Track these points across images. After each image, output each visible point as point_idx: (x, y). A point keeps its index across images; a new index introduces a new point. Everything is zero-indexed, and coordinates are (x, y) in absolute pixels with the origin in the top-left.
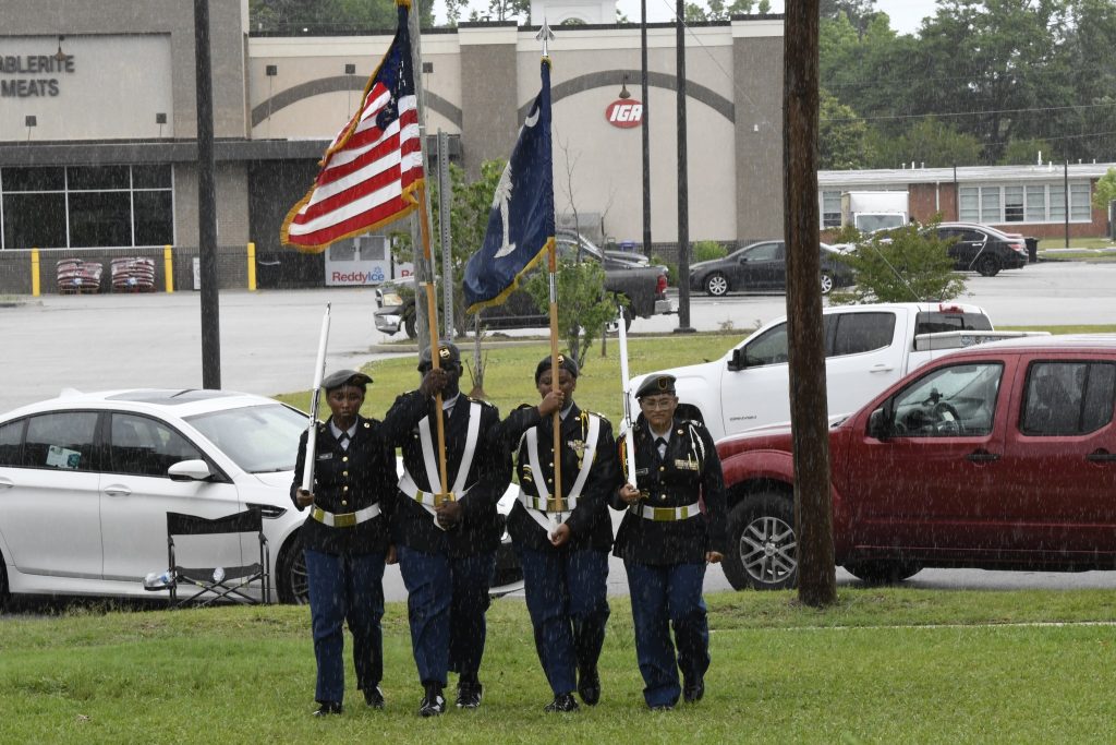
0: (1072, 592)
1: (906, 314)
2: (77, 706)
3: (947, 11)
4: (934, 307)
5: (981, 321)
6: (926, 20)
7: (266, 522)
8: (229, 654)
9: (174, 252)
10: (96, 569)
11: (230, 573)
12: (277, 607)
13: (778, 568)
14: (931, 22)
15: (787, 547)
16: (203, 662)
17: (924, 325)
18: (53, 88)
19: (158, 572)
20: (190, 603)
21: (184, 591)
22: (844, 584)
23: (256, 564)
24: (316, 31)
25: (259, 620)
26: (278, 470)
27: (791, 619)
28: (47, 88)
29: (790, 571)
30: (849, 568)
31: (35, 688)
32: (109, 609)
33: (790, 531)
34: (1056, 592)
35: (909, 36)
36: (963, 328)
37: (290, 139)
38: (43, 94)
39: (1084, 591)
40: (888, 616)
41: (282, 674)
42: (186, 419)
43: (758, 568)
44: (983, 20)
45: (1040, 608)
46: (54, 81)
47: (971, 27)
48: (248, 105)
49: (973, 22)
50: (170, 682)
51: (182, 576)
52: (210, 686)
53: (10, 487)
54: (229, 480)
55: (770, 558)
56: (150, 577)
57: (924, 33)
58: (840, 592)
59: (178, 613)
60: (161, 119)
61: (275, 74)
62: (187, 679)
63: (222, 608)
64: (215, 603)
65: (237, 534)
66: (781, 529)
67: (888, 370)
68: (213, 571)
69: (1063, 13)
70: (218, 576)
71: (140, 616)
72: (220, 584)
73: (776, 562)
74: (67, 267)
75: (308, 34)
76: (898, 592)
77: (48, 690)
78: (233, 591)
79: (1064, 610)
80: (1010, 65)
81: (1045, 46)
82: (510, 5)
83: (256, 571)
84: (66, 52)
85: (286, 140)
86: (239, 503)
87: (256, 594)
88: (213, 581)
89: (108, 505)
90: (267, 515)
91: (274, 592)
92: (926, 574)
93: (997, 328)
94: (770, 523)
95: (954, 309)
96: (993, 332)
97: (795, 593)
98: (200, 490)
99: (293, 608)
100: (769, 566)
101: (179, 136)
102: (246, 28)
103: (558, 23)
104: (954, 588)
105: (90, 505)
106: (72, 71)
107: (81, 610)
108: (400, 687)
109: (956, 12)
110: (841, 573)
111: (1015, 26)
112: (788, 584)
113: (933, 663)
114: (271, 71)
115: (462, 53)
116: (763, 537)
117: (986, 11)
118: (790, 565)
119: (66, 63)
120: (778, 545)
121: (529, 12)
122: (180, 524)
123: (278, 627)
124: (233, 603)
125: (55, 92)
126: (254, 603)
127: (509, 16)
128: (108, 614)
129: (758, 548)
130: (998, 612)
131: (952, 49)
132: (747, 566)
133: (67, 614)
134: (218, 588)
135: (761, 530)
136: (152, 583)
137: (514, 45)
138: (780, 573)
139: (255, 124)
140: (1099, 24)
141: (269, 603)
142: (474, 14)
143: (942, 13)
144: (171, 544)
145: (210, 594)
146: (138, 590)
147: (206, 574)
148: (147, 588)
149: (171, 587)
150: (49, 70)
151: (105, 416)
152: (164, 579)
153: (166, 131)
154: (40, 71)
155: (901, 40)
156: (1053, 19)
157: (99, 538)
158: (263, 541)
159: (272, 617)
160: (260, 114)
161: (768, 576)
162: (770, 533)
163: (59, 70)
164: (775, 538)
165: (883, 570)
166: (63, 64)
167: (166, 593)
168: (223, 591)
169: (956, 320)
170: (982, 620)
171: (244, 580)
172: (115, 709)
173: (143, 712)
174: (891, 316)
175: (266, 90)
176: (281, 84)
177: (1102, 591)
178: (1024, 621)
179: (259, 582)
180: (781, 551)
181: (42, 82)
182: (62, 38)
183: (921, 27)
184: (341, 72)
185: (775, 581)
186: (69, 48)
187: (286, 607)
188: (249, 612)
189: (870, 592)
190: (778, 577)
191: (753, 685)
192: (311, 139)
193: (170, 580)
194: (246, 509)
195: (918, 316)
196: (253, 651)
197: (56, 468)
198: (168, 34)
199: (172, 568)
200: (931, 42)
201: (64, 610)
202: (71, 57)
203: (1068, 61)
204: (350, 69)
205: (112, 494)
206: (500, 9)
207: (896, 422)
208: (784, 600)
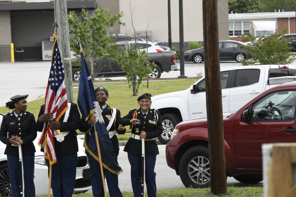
1: (264, 69)
13: (204, 178)
15: (208, 169)
29: (209, 179)
33: (208, 162)
43: (195, 178)
55: (201, 174)
66: (205, 162)
67: (257, 93)
73: (203, 176)
94: (201, 159)
97: (209, 189)
100: (200, 177)
112: (207, 185)
116: (198, 165)
118: (209, 177)
120: (204, 168)
129: (196, 169)
132: (191, 177)
135: (197, 162)
138: (205, 180)
161: (200, 181)
162: (201, 163)
164: (203, 165)
169: (285, 71)
180: (205, 171)
185: (203, 184)
190: (204, 182)
207: (254, 116)
208: (205, 192)
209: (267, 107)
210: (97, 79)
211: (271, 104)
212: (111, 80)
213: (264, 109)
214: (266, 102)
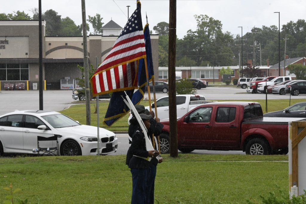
0: (226, 155)
1: (188, 97)
2: (22, 176)
3: (189, 34)
4: (194, 96)
5: (203, 99)
6: (185, 36)
7: (58, 138)
8: (53, 166)
9: (29, 81)
10: (22, 148)
11: (51, 149)
12: (61, 156)
13: (165, 149)
14: (186, 37)
15: (167, 145)
16: (48, 167)
17: (192, 99)
18: (4, 47)
19: (35, 149)
20: (42, 155)
21: (41, 153)
22: (180, 153)
23: (56, 147)
24: (59, 36)
25: (57, 159)
26: (61, 128)
27: (169, 160)
28: (3, 47)
29: (168, 150)
30: (180, 150)
31: (14, 172)
32: (26, 156)
33: (168, 142)
34: (223, 155)
35: (181, 39)
36: (200, 100)
37: (54, 58)
38: (2, 48)
39: (229, 155)
40: (188, 160)
41: (65, 170)
42: (42, 117)
43: (161, 149)
44: (196, 36)
45: (220, 158)
46: (4, 46)
47: (194, 38)
48: (45, 51)
49: (194, 37)
50: (42, 171)
51: (41, 149)
52: (50, 172)
53: (4, 130)
54: (50, 130)
55: (163, 147)
56: (34, 149)
57: (184, 39)
58: (179, 155)
59: (40, 157)
60: (27, 54)
61: (51, 45)
62: (45, 171)
63: (49, 156)
64: (47, 155)
65: (52, 141)
66: (166, 141)
67: (184, 109)
68: (47, 148)
69: (213, 35)
70: (48, 149)
71: (32, 158)
72: (48, 151)
73: (164, 148)
74: (7, 85)
75: (58, 37)
76: (191, 155)
77: (16, 173)
78: (51, 153)
79: (225, 159)
80: (202, 46)
81: (209, 42)
82: (98, 31)
83: (56, 148)
84: (7, 40)
85: (53, 59)
86: (52, 134)
87: (56, 153)
88: (47, 150)
89: (25, 134)
90: (59, 137)
91: (60, 153)
92: (195, 151)
93: (207, 100)
94: (163, 140)
95: (198, 96)
96: (206, 101)
97: (169, 155)
98: (44, 131)
99: (64, 156)
100: (163, 149)
101: (30, 58)
102: (45, 35)
103: (109, 35)
104: (202, 154)
105: (21, 134)
106: (8, 44)
107: (20, 156)
108: (90, 173)
109: (191, 35)
110: (179, 151)
111: (204, 37)
112: (167, 153)
113: (201, 169)
114: (50, 44)
115: (90, 41)
116: (162, 143)
117: (197, 35)
118: (167, 149)
119: (7, 42)
120: (165, 145)
121: (102, 33)
122: (40, 138)
123: (61, 160)
124: (51, 155)
125: (4, 48)
126: (55, 155)
127: (98, 34)
128: (25, 157)
129: (161, 145)
130: (211, 159)
131: (190, 42)
133: (17, 157)
134: (48, 152)
136: (34, 151)
137: (101, 40)
138: (165, 150)
139: (46, 55)
140: (220, 37)
141: (59, 155)
142: (91, 33)
143: (188, 35)
144: (38, 143)
145: (46, 153)
146: (31, 152)
147: (46, 149)
148: (33, 152)
149: (38, 152)
150: (3, 43)
151: (24, 116)
152: (37, 150)
153: (27, 57)
154: (1, 43)
155: (180, 40)
156: (211, 37)
157: (23, 141)
158: (57, 142)
159: (61, 158)
160: (47, 53)
161: (163, 151)
162: (163, 142)
163: (5, 44)
164: (164, 143)
165: (187, 150)
166: (6, 42)
167: (37, 153)
168: (49, 153)
169: (198, 98)
170: (208, 161)
171: (54, 150)
172: (31, 177)
173: (37, 177)
174: (185, 97)
175: (48, 48)
176: (52, 47)
177: (232, 155)
178: (217, 161)
179: (56, 151)
180: (166, 146)
181: (2, 46)
182: (6, 37)
183: (184, 37)
184: (64, 45)
185: (164, 152)
186: (7, 39)
187: (62, 156)
188: (55, 157)
189: (185, 154)
190: (165, 151)
191: (164, 174)
192: (58, 59)
193: (38, 150)
194: (54, 136)
195: (191, 97)
196: (58, 165)
197: (14, 126)
198: (28, 36)
199: (39, 148)
200: (186, 41)
201: (16, 156)
202: (8, 41)
203: (214, 45)
204: (66, 44)
205: (26, 132)
206: (96, 32)
207: (190, 119)
208: (167, 156)
209: (196, 115)
210: (93, 100)
211: (198, 114)
212: (100, 101)
213: (195, 116)
214: (196, 113)
